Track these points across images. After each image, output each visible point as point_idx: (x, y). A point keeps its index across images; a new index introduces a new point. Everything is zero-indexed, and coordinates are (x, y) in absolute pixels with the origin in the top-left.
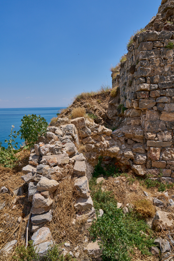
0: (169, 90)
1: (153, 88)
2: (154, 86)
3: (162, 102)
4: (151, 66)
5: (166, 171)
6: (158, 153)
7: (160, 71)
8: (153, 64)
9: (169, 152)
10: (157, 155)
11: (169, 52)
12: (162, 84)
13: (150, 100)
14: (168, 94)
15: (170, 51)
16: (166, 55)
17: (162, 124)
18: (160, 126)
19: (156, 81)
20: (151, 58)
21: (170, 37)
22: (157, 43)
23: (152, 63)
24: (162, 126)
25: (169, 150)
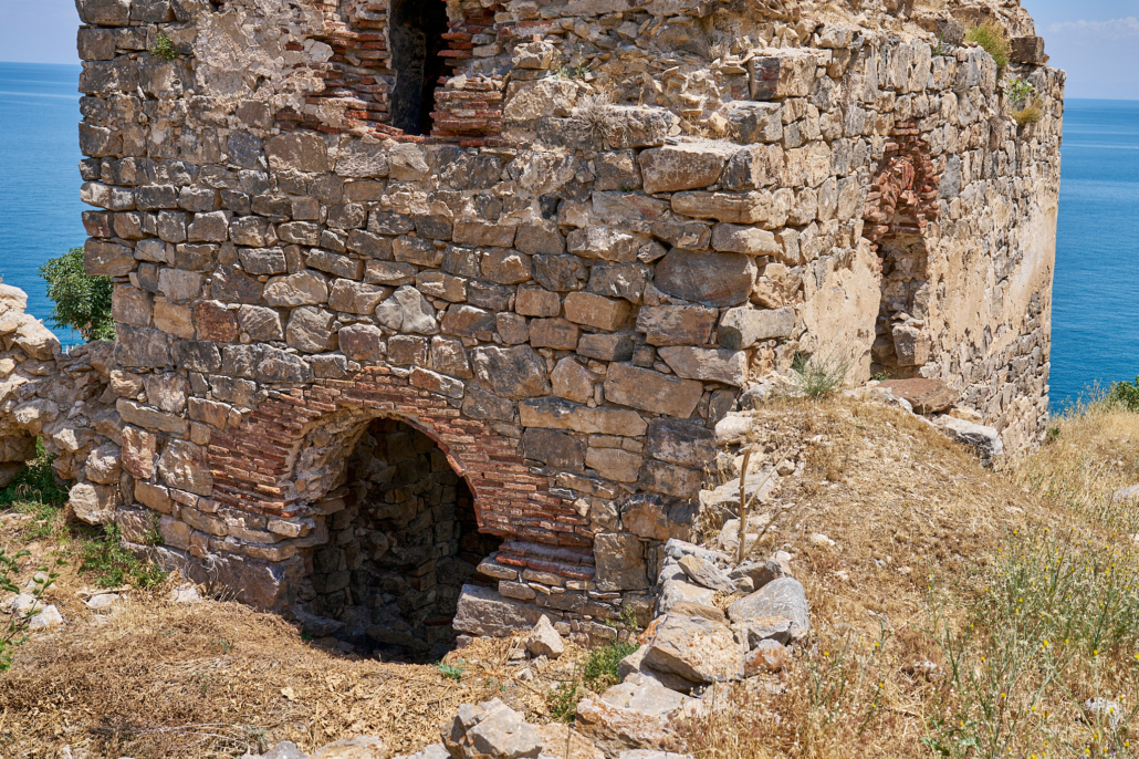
0: (165, 217)
1: (118, 203)
2: (120, 197)
3: (149, 258)
4: (110, 120)
5: (172, 525)
6: (146, 452)
7: (140, 143)
8: (116, 111)
9: (177, 456)
10: (144, 457)
11: (162, 73)
12: (146, 193)
13: (114, 248)
14: (164, 230)
15: (164, 67)
16: (152, 83)
17: (157, 343)
18: (150, 350)
19: (127, 179)
20: (107, 92)
21: (160, 13)
22: (123, 36)
23: (113, 110)
24: (157, 351)
25: (179, 449)
